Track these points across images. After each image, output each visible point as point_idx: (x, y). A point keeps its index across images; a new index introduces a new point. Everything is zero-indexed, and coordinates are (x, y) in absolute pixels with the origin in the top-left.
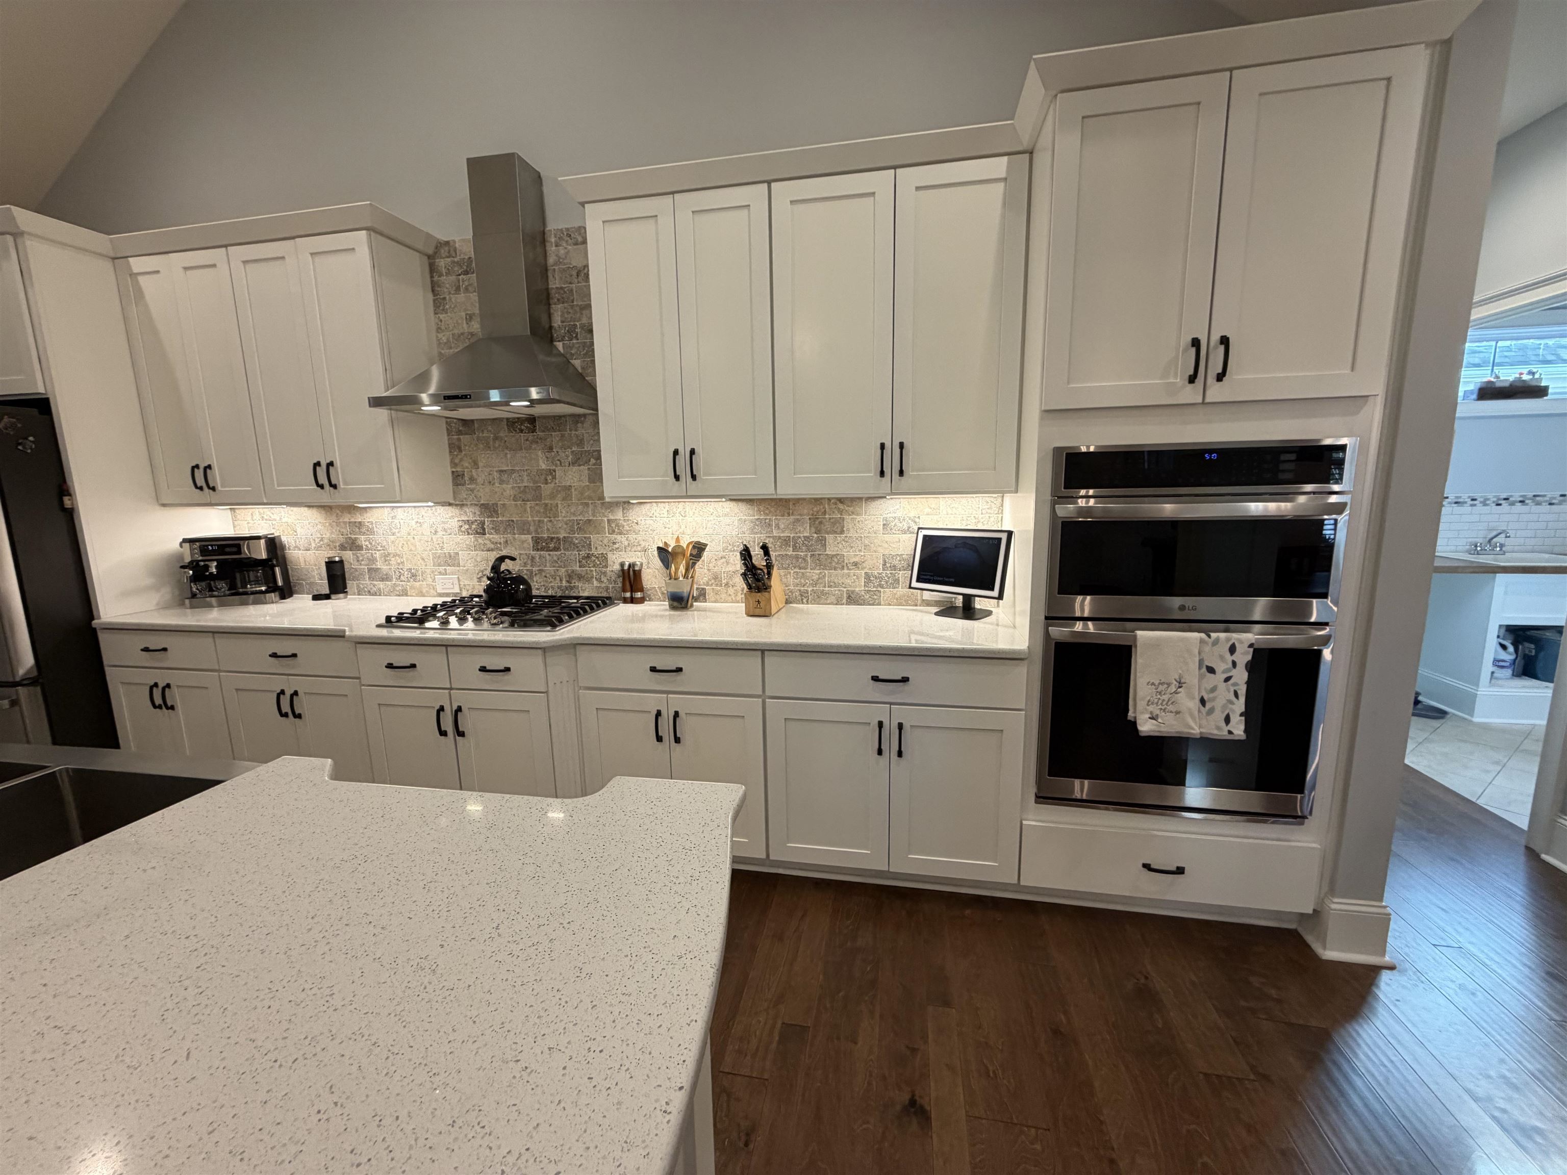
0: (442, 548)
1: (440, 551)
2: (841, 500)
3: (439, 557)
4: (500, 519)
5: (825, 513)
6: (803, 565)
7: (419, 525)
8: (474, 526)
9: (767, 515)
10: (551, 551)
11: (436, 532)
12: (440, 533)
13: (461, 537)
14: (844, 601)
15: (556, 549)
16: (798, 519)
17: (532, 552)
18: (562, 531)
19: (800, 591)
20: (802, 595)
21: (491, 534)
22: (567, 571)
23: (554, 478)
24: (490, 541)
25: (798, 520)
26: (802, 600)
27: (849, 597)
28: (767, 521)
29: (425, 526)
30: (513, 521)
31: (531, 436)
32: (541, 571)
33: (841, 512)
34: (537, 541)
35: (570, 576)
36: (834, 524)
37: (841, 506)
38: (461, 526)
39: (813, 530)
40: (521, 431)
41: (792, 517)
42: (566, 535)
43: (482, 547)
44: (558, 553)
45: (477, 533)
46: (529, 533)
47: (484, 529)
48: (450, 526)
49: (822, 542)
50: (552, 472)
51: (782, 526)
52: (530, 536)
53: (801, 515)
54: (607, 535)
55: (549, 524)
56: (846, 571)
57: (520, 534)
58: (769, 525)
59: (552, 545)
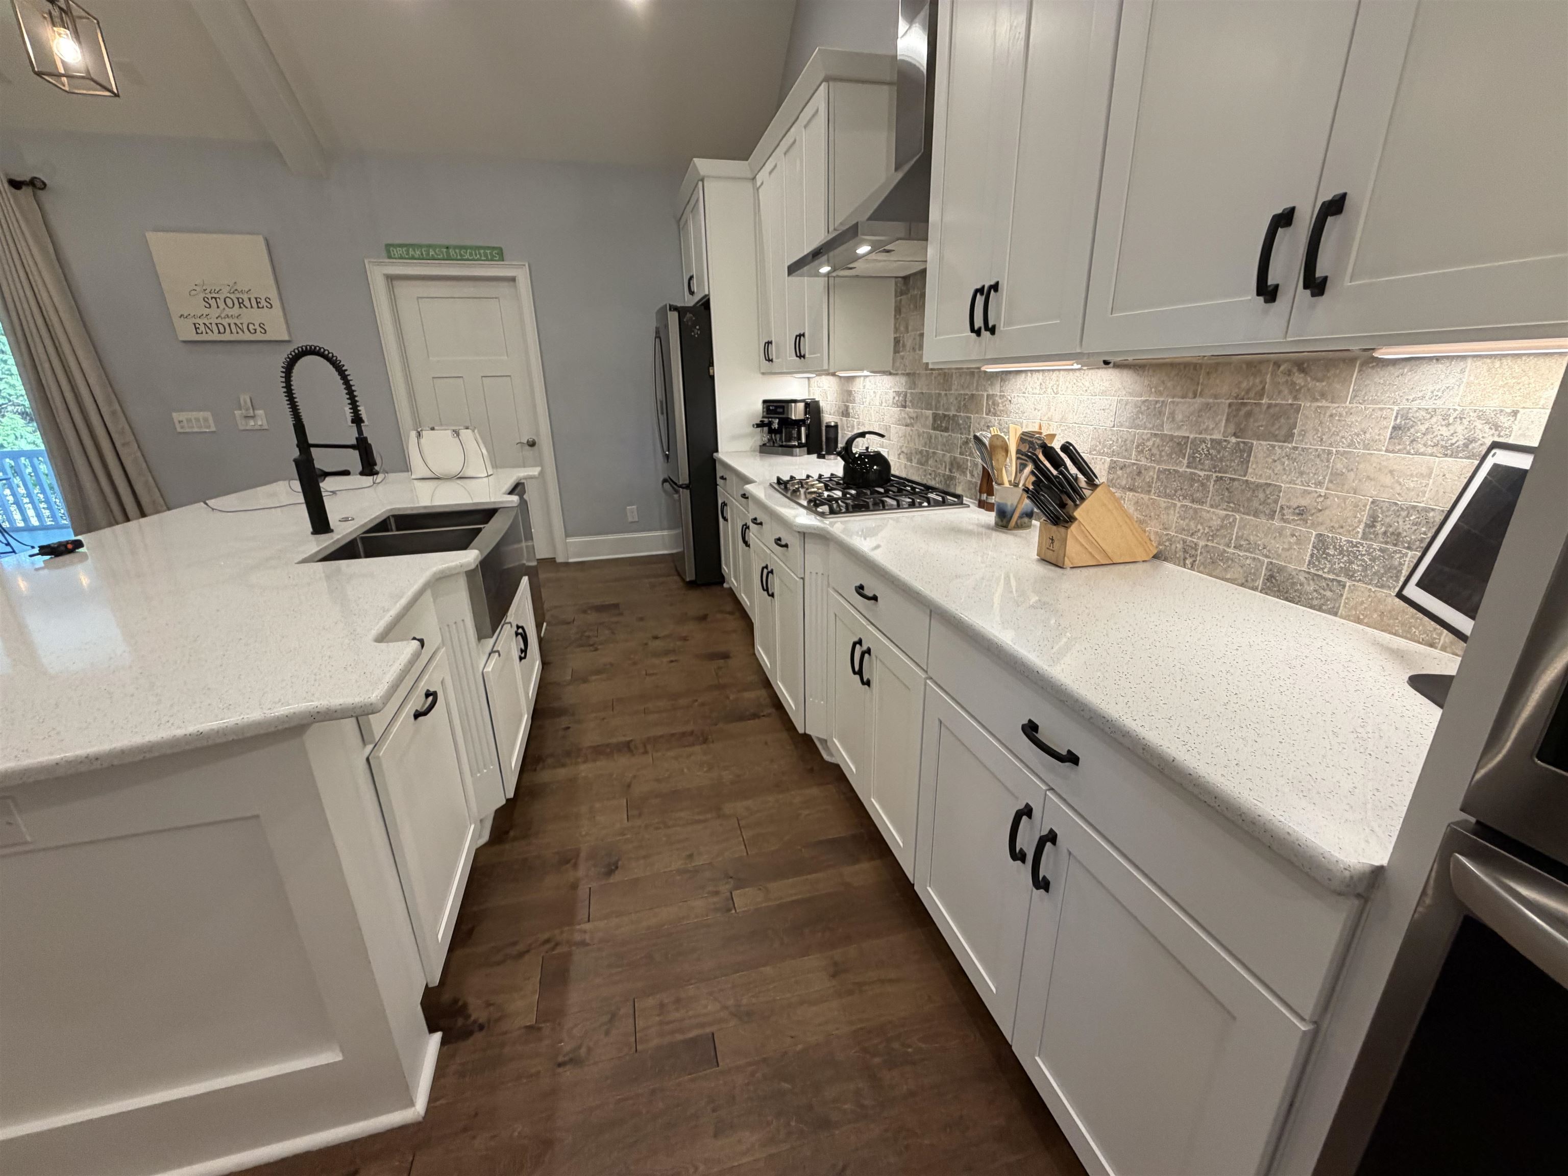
1: (882, 423)
2: (1302, 365)
4: (916, 390)
5: (1261, 394)
6: (1198, 495)
8: (901, 398)
9: (1160, 393)
11: (882, 403)
12: (884, 405)
13: (894, 408)
14: (1260, 583)
15: (947, 429)
16: (1208, 404)
17: (931, 431)
19: (1184, 542)
20: (1185, 551)
21: (910, 407)
22: (951, 456)
24: (909, 415)
25: (1208, 407)
26: (1185, 559)
27: (1270, 578)
28: (1158, 405)
29: (877, 396)
33: (1295, 391)
36: (1276, 418)
37: (1299, 378)
38: (895, 398)
39: (1231, 428)
41: (1199, 400)
42: (954, 413)
43: (904, 420)
45: (902, 406)
46: (931, 408)
47: (906, 402)
48: (889, 397)
49: (1244, 454)
51: (1179, 417)
52: (931, 412)
53: (1216, 397)
54: (984, 416)
55: (945, 399)
56: (1277, 523)
57: (926, 409)
58: (1160, 413)
59: (944, 425)
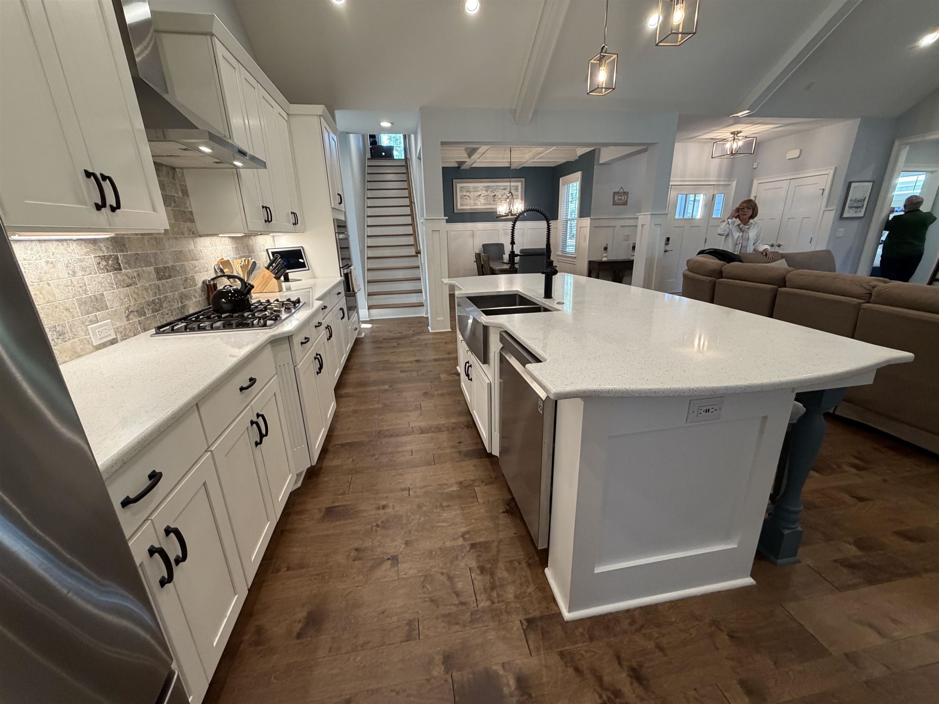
0: (86, 292)
1: (84, 296)
3: (85, 303)
4: (129, 253)
7: (51, 266)
8: (110, 262)
10: (167, 279)
11: (74, 273)
12: (80, 273)
13: (102, 275)
15: (170, 277)
17: (156, 282)
18: (170, 261)
21: (126, 269)
22: (179, 294)
24: (127, 276)
29: (59, 266)
30: (138, 254)
32: (166, 297)
34: (157, 271)
35: (181, 298)
38: (99, 263)
42: (173, 264)
43: (122, 284)
44: (171, 279)
45: (116, 270)
46: (152, 264)
47: (119, 265)
48: (87, 264)
52: (152, 267)
54: (191, 262)
55: (161, 255)
57: (146, 266)
59: (167, 274)
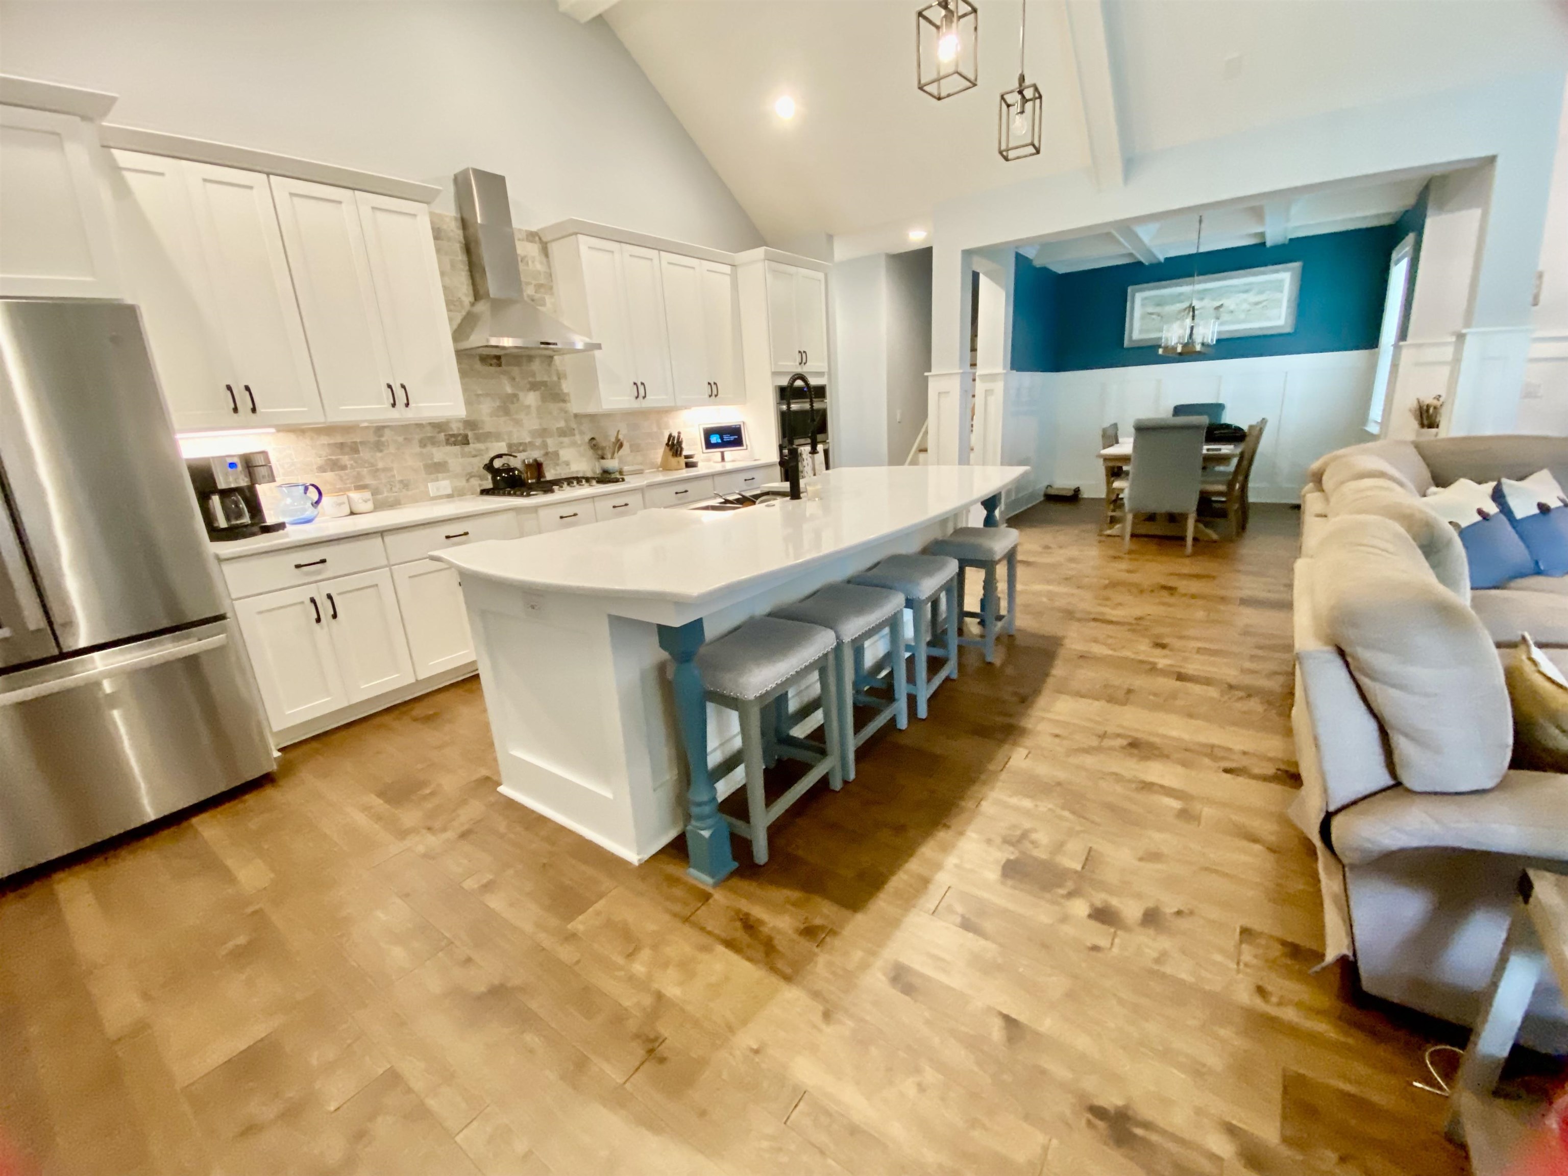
0: (432, 459)
1: (430, 462)
3: (430, 467)
4: (480, 431)
7: (407, 441)
8: (459, 439)
10: (520, 452)
11: (425, 446)
12: (429, 447)
13: (449, 448)
15: (524, 451)
18: (526, 438)
21: (474, 443)
23: (518, 400)
24: (474, 449)
29: (414, 441)
30: (490, 432)
31: (498, 369)
34: (510, 446)
40: (491, 365)
42: (529, 440)
43: (467, 455)
45: (463, 444)
46: (503, 441)
47: (468, 441)
48: (438, 440)
50: (515, 396)
55: (517, 433)
57: (497, 442)
59: (521, 448)
